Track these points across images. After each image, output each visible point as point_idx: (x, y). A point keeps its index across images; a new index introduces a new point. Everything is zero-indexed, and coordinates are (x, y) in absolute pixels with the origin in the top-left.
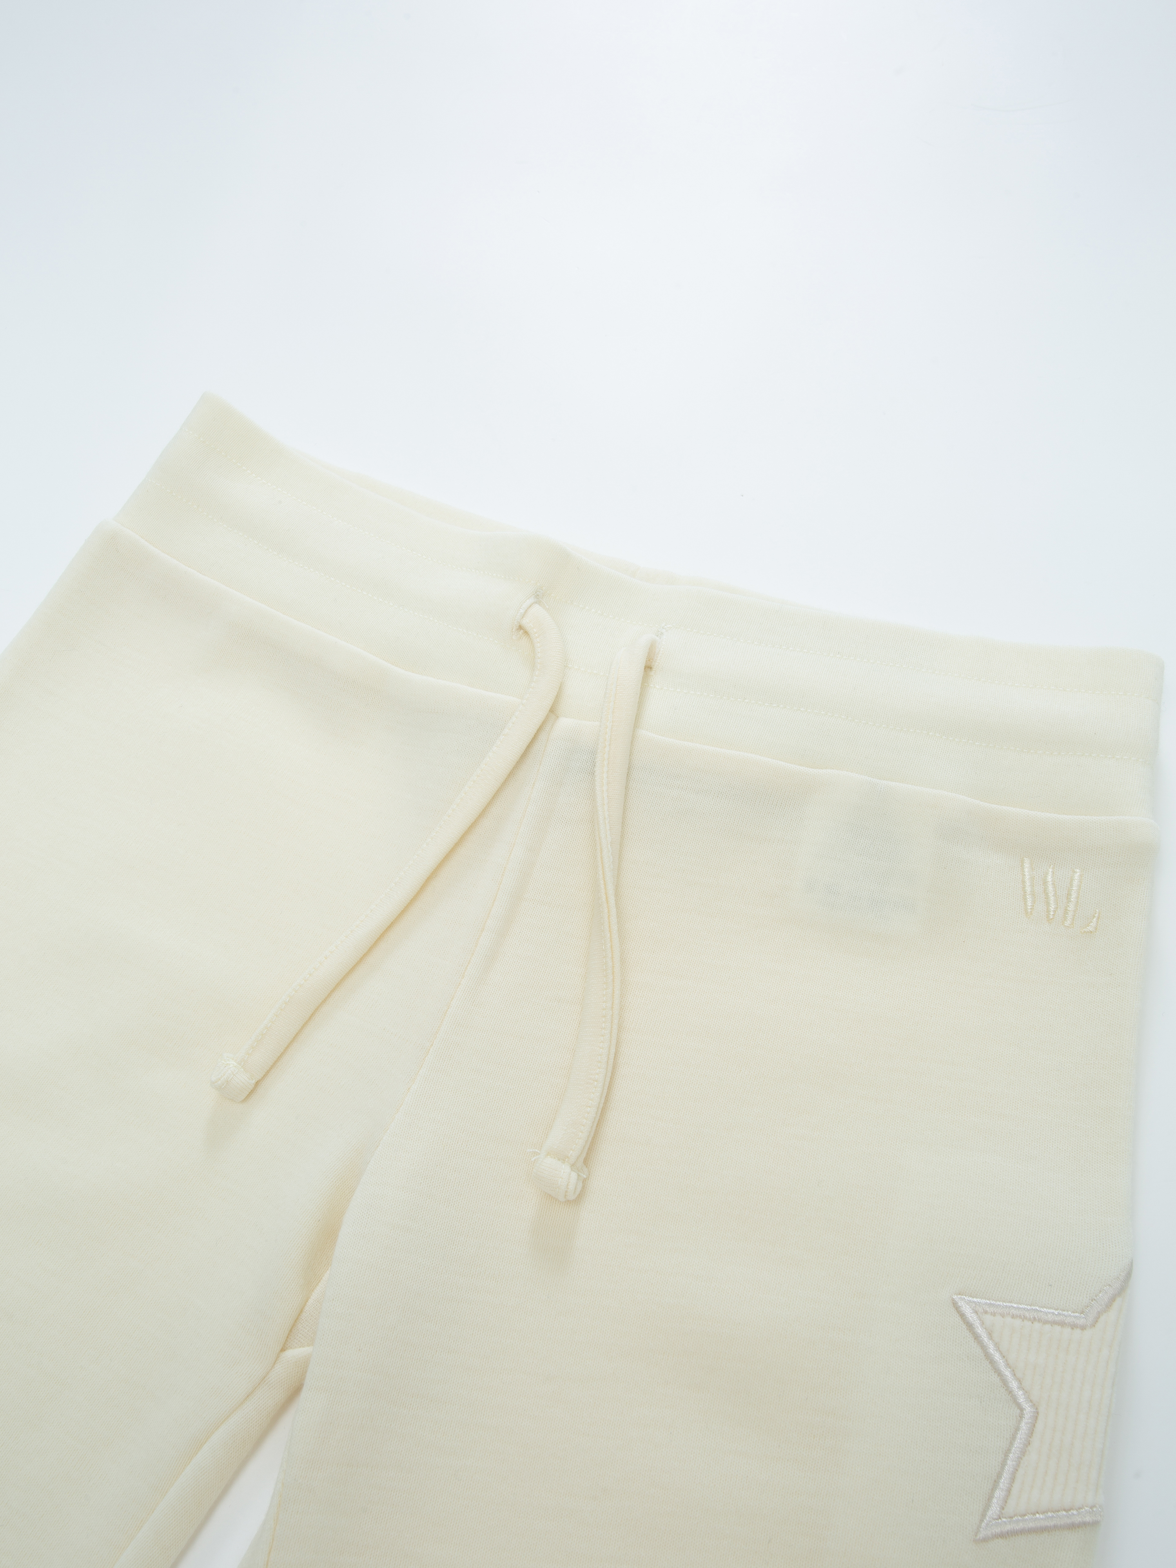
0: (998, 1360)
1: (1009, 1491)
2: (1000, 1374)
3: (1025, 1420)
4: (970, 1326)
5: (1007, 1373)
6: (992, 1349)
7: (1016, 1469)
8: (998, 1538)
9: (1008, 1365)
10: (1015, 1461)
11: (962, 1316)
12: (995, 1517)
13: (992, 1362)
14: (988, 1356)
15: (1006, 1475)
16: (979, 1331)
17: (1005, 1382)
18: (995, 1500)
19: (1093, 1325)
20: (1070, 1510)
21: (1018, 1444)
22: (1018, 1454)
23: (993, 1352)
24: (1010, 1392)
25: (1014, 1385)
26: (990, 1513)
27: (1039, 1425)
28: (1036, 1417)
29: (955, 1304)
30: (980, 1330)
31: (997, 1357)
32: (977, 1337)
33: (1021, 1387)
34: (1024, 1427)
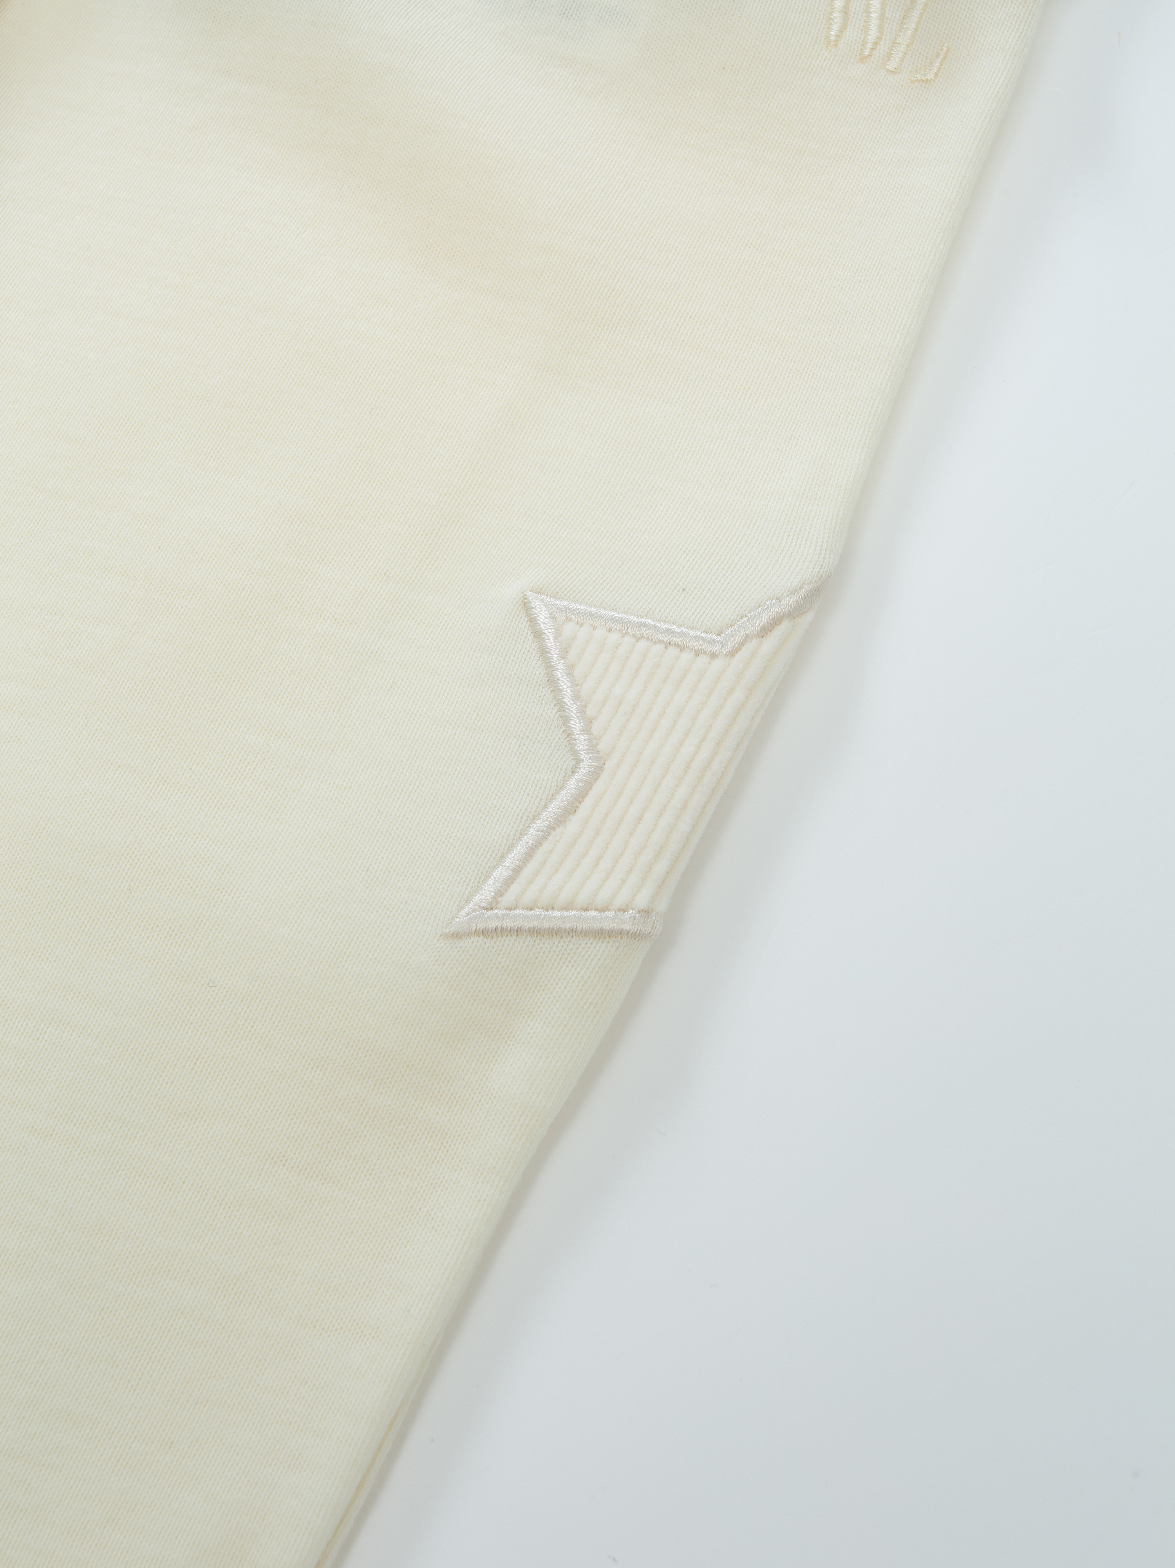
0: (565, 687)
1: (517, 871)
2: (561, 706)
3: (577, 776)
4: (538, 635)
5: (573, 709)
6: (560, 673)
7: (538, 843)
8: (478, 936)
9: (576, 697)
10: (542, 831)
11: (532, 620)
12: (483, 905)
13: (556, 691)
14: (552, 681)
15: (519, 850)
16: (549, 645)
17: (566, 720)
18: (491, 882)
19: (732, 654)
20: (604, 911)
21: (554, 807)
22: (550, 822)
23: (560, 675)
24: (569, 734)
25: (576, 725)
26: (477, 898)
27: (598, 787)
28: (596, 773)
29: (526, 606)
30: (550, 642)
31: (565, 684)
32: (544, 652)
33: (587, 730)
34: (572, 784)
